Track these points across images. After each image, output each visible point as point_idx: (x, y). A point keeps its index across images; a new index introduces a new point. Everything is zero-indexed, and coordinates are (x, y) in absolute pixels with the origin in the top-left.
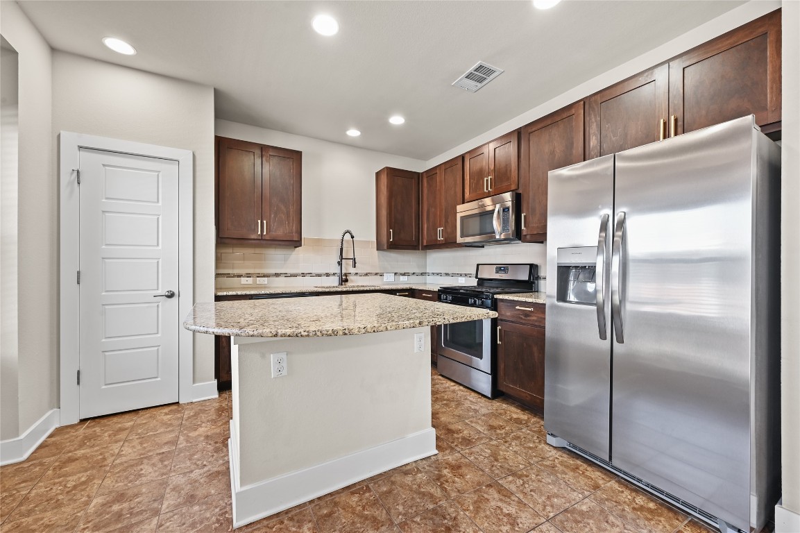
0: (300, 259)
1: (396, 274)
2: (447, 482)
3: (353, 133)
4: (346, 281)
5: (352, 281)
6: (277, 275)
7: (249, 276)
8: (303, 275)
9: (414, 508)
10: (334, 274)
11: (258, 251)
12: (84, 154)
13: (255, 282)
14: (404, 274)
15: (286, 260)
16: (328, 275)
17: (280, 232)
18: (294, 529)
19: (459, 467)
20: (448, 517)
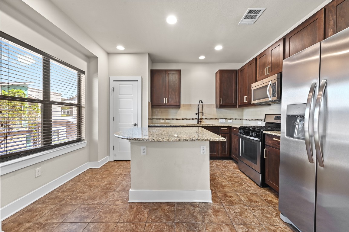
0: (182, 113)
1: (226, 119)
2: (208, 215)
3: (202, 58)
4: (201, 122)
5: (204, 122)
6: (173, 119)
7: (163, 119)
8: (183, 119)
9: (186, 220)
10: (196, 119)
11: (166, 110)
12: (115, 82)
13: (165, 121)
14: (230, 119)
15: (176, 113)
16: (193, 119)
17: (172, 102)
18: (143, 209)
19: (218, 212)
20: (197, 229)
